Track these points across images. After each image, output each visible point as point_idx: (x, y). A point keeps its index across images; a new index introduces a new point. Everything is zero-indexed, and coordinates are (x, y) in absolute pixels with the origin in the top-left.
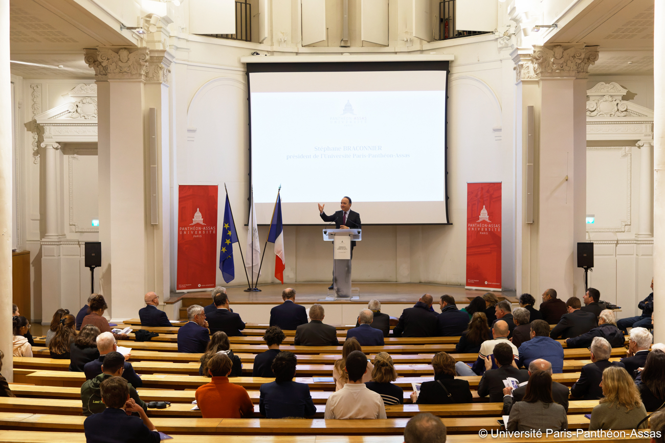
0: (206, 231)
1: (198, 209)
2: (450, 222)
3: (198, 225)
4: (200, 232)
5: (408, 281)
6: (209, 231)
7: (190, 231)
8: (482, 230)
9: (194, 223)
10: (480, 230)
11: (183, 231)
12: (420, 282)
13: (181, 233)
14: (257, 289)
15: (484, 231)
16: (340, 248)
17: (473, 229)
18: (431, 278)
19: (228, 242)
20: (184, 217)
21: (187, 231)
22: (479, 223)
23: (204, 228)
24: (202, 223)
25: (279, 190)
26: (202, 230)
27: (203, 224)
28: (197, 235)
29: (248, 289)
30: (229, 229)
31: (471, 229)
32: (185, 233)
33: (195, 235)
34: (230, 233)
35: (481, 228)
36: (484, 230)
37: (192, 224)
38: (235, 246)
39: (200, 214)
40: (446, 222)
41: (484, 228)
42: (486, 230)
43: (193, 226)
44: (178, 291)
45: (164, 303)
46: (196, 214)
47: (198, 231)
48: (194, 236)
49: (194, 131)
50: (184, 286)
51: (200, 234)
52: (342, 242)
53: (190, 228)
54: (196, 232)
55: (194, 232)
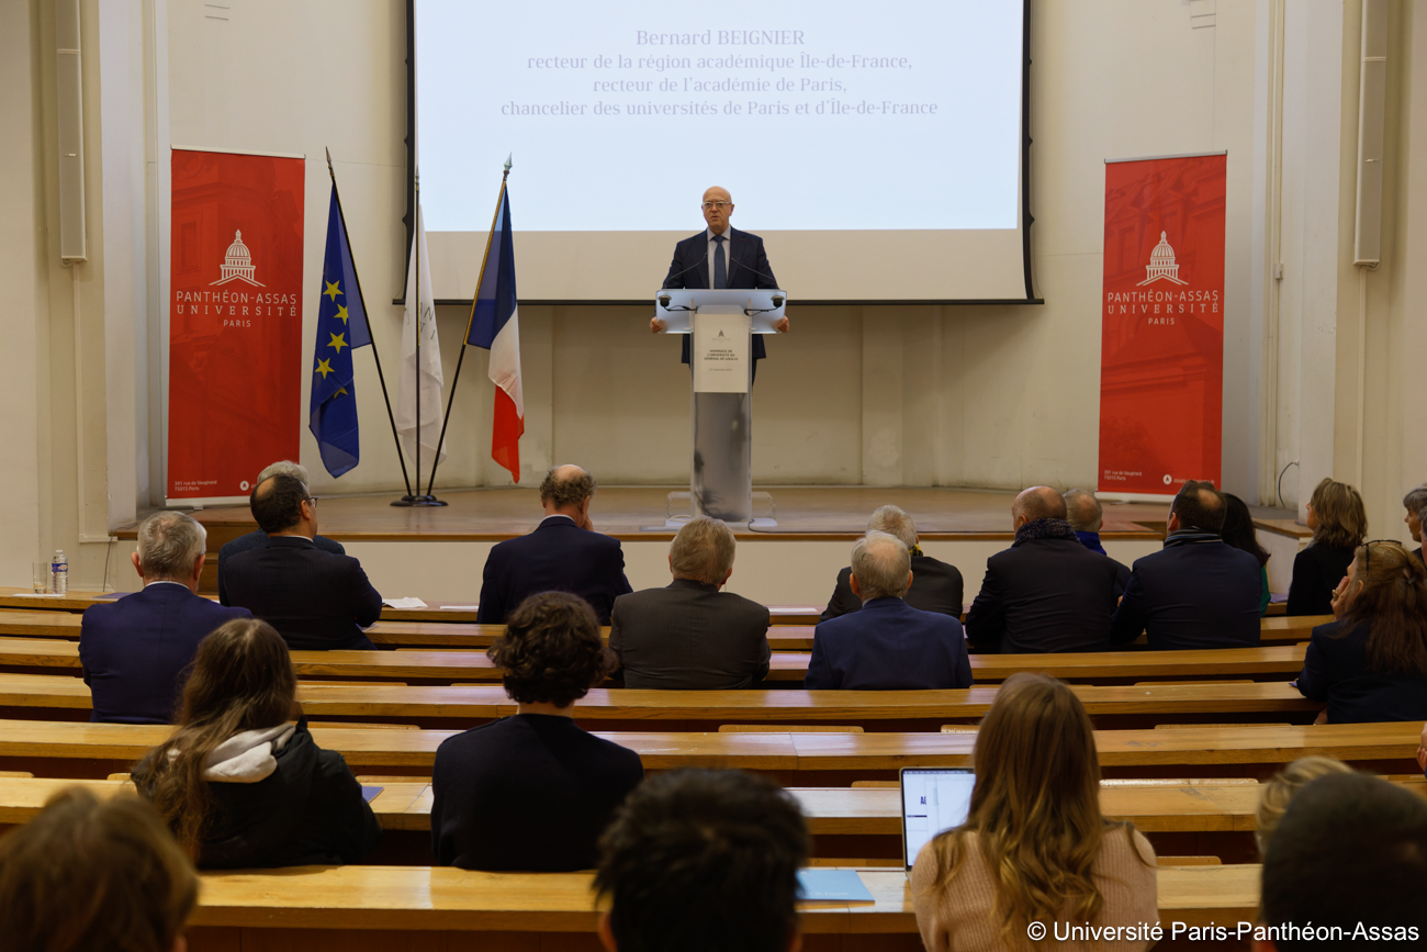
0: (264, 307)
1: (238, 234)
2: (1037, 296)
3: (237, 285)
4: (245, 311)
5: (897, 480)
6: (274, 307)
7: (212, 305)
8: (1157, 310)
9: (224, 280)
10: (1150, 313)
11: (188, 305)
12: (936, 486)
13: (180, 310)
14: (434, 499)
15: (1163, 313)
16: (715, 355)
17: (1123, 309)
18: (973, 471)
19: (338, 342)
20: (192, 256)
21: (201, 305)
22: (1145, 289)
23: (260, 298)
24: (251, 280)
25: (506, 173)
26: (252, 304)
27: (256, 284)
28: (234, 318)
29: (404, 499)
30: (341, 300)
31: (1117, 309)
32: (195, 310)
33: (230, 318)
34: (343, 314)
35: (1151, 306)
36: (1163, 309)
37: (219, 283)
38: (361, 357)
39: (246, 252)
40: (1024, 296)
41: (1163, 305)
42: (1169, 309)
43: (221, 289)
44: (170, 502)
45: (112, 534)
46: (231, 250)
47: (239, 306)
48: (225, 323)
50: (192, 486)
51: (246, 318)
52: (721, 334)
53: (210, 296)
54: (233, 310)
55: (226, 308)
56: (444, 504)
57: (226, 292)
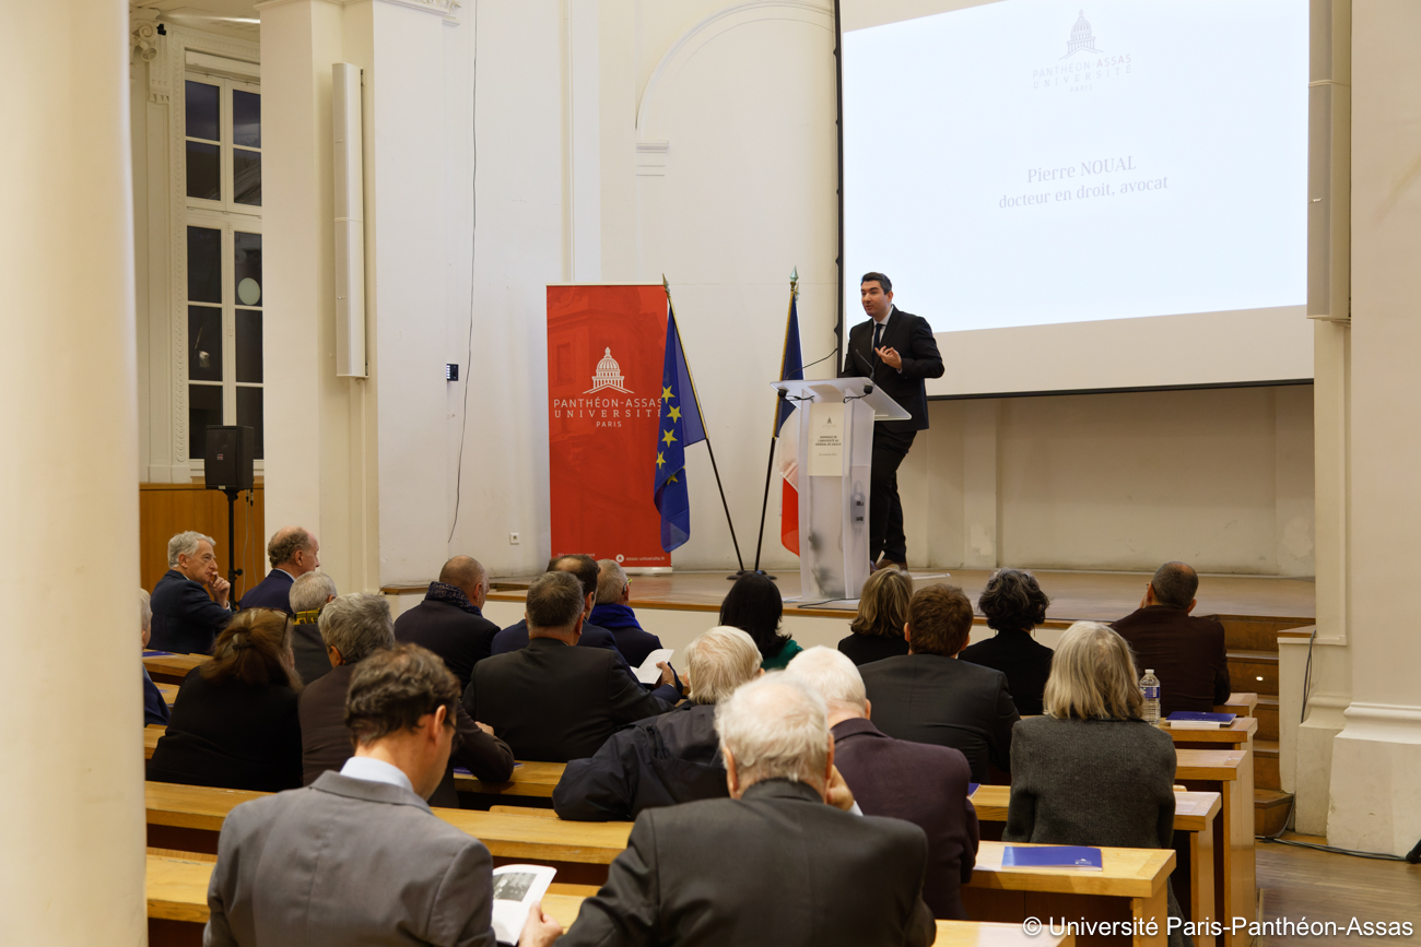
0: (633, 411)
1: (608, 350)
3: (608, 393)
4: (616, 413)
6: (643, 411)
7: (585, 409)
9: (595, 389)
11: (564, 410)
13: (557, 414)
16: (825, 441)
19: (670, 438)
20: (566, 371)
21: (576, 410)
23: (629, 403)
24: (621, 389)
25: (794, 284)
26: (622, 408)
27: (626, 391)
28: (606, 420)
30: (674, 402)
32: (570, 414)
33: (602, 420)
37: (591, 391)
39: (615, 365)
43: (594, 396)
46: (601, 365)
47: (610, 411)
48: (598, 424)
49: (663, 149)
51: (617, 419)
52: (829, 421)
53: (584, 403)
54: (604, 414)
55: (598, 412)
57: (598, 399)
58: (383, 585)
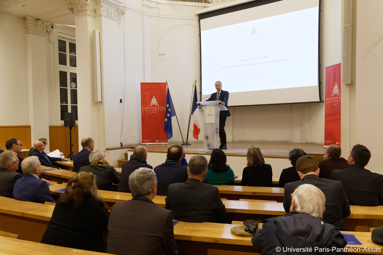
0: (159, 109)
1: (154, 97)
2: (322, 100)
3: (154, 106)
4: (156, 110)
5: (300, 142)
6: (161, 109)
9: (151, 105)
10: (333, 102)
11: (144, 109)
12: (307, 143)
13: (143, 110)
14: (188, 144)
15: (336, 102)
16: (209, 115)
17: (329, 102)
19: (169, 115)
20: (145, 101)
21: (147, 109)
22: (332, 97)
23: (158, 108)
24: (157, 105)
25: (195, 82)
26: (157, 109)
27: (158, 105)
28: (154, 111)
29: (183, 144)
30: (169, 107)
31: (328, 102)
32: (146, 110)
33: (153, 111)
34: (170, 110)
35: (334, 100)
36: (336, 101)
38: (173, 118)
39: (155, 100)
40: (319, 101)
41: (336, 100)
42: (337, 101)
43: (151, 106)
44: (142, 144)
45: (106, 149)
46: (152, 100)
47: (154, 109)
48: (152, 112)
49: (164, 54)
50: (147, 141)
51: (156, 111)
52: (210, 111)
53: (149, 108)
54: (153, 110)
55: (152, 110)
56: (190, 145)
57: (152, 107)
58: (106, 148)
